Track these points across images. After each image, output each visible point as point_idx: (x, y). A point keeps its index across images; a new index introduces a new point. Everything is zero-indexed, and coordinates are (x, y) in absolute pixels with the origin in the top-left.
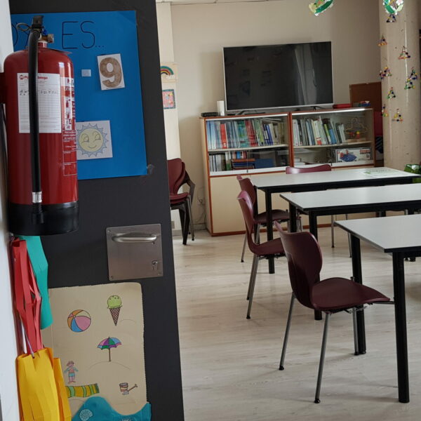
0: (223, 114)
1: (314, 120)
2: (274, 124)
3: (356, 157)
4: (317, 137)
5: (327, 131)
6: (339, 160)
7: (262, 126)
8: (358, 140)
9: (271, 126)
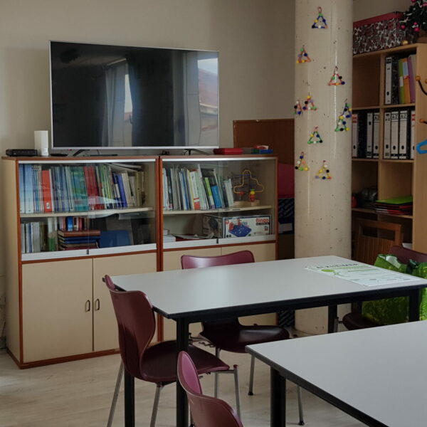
0: (45, 153)
1: (191, 171)
2: (130, 174)
3: (250, 230)
4: (195, 197)
5: (209, 189)
6: (228, 233)
7: (110, 177)
8: (253, 204)
9: (124, 177)
